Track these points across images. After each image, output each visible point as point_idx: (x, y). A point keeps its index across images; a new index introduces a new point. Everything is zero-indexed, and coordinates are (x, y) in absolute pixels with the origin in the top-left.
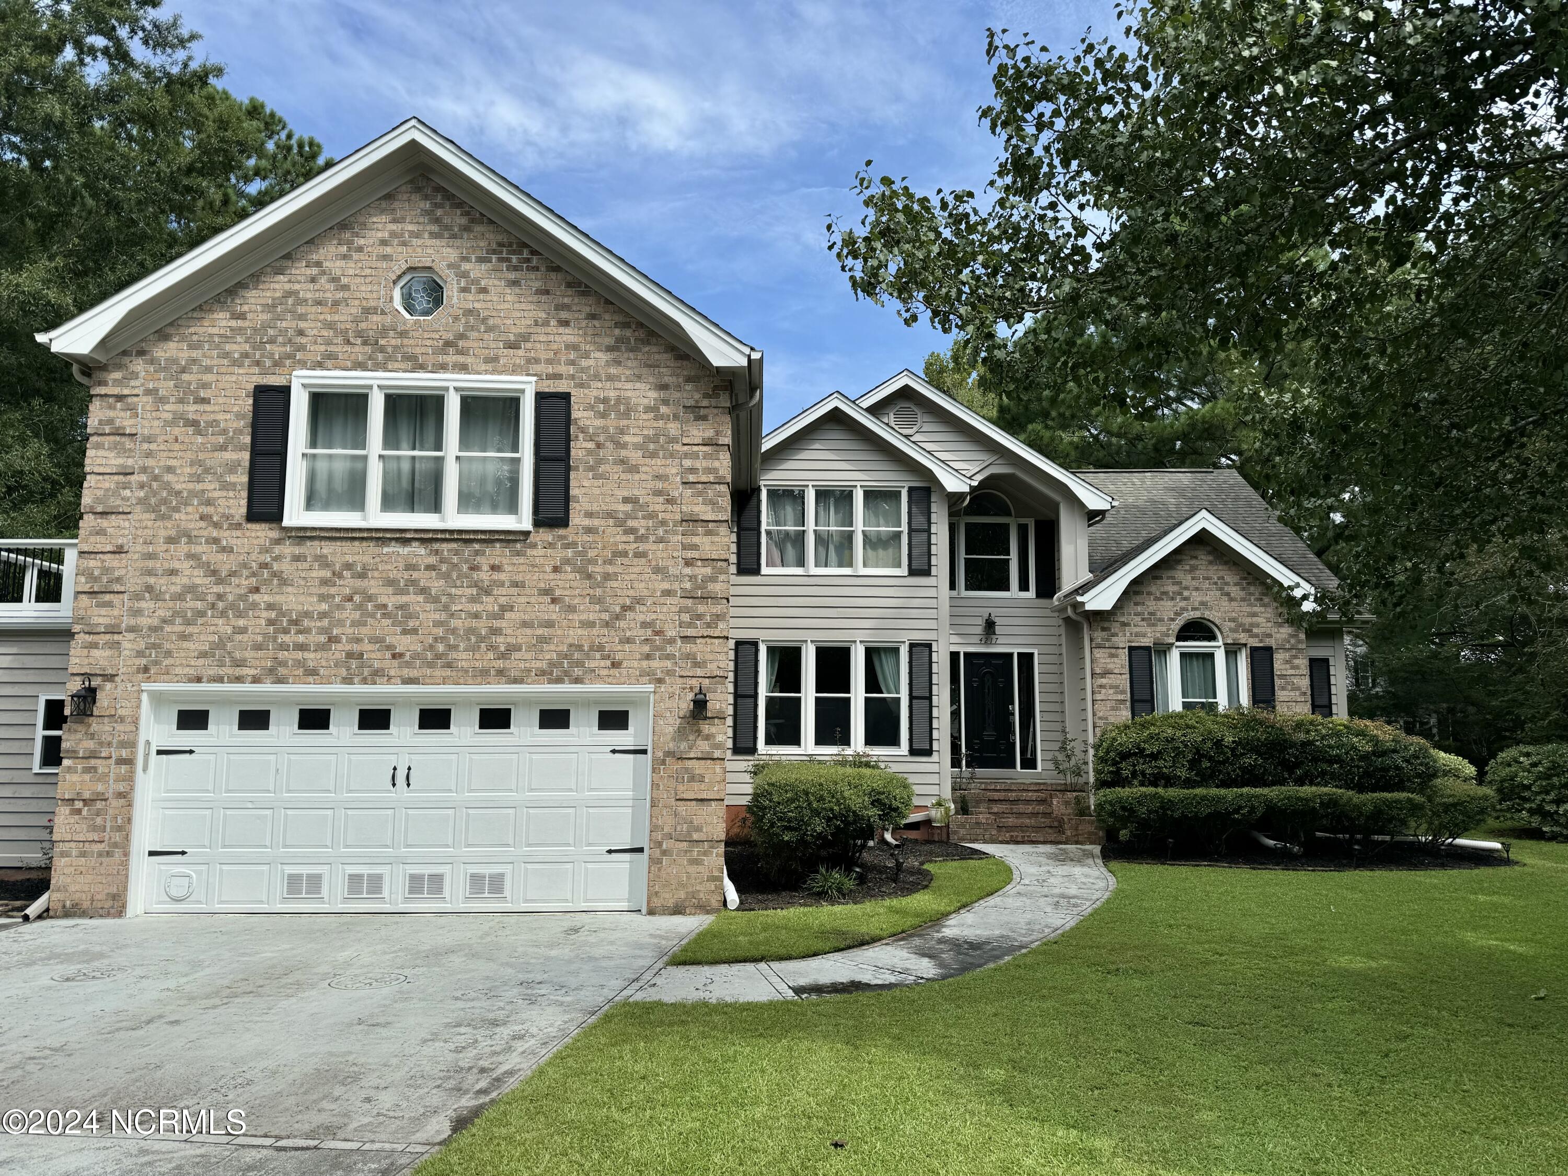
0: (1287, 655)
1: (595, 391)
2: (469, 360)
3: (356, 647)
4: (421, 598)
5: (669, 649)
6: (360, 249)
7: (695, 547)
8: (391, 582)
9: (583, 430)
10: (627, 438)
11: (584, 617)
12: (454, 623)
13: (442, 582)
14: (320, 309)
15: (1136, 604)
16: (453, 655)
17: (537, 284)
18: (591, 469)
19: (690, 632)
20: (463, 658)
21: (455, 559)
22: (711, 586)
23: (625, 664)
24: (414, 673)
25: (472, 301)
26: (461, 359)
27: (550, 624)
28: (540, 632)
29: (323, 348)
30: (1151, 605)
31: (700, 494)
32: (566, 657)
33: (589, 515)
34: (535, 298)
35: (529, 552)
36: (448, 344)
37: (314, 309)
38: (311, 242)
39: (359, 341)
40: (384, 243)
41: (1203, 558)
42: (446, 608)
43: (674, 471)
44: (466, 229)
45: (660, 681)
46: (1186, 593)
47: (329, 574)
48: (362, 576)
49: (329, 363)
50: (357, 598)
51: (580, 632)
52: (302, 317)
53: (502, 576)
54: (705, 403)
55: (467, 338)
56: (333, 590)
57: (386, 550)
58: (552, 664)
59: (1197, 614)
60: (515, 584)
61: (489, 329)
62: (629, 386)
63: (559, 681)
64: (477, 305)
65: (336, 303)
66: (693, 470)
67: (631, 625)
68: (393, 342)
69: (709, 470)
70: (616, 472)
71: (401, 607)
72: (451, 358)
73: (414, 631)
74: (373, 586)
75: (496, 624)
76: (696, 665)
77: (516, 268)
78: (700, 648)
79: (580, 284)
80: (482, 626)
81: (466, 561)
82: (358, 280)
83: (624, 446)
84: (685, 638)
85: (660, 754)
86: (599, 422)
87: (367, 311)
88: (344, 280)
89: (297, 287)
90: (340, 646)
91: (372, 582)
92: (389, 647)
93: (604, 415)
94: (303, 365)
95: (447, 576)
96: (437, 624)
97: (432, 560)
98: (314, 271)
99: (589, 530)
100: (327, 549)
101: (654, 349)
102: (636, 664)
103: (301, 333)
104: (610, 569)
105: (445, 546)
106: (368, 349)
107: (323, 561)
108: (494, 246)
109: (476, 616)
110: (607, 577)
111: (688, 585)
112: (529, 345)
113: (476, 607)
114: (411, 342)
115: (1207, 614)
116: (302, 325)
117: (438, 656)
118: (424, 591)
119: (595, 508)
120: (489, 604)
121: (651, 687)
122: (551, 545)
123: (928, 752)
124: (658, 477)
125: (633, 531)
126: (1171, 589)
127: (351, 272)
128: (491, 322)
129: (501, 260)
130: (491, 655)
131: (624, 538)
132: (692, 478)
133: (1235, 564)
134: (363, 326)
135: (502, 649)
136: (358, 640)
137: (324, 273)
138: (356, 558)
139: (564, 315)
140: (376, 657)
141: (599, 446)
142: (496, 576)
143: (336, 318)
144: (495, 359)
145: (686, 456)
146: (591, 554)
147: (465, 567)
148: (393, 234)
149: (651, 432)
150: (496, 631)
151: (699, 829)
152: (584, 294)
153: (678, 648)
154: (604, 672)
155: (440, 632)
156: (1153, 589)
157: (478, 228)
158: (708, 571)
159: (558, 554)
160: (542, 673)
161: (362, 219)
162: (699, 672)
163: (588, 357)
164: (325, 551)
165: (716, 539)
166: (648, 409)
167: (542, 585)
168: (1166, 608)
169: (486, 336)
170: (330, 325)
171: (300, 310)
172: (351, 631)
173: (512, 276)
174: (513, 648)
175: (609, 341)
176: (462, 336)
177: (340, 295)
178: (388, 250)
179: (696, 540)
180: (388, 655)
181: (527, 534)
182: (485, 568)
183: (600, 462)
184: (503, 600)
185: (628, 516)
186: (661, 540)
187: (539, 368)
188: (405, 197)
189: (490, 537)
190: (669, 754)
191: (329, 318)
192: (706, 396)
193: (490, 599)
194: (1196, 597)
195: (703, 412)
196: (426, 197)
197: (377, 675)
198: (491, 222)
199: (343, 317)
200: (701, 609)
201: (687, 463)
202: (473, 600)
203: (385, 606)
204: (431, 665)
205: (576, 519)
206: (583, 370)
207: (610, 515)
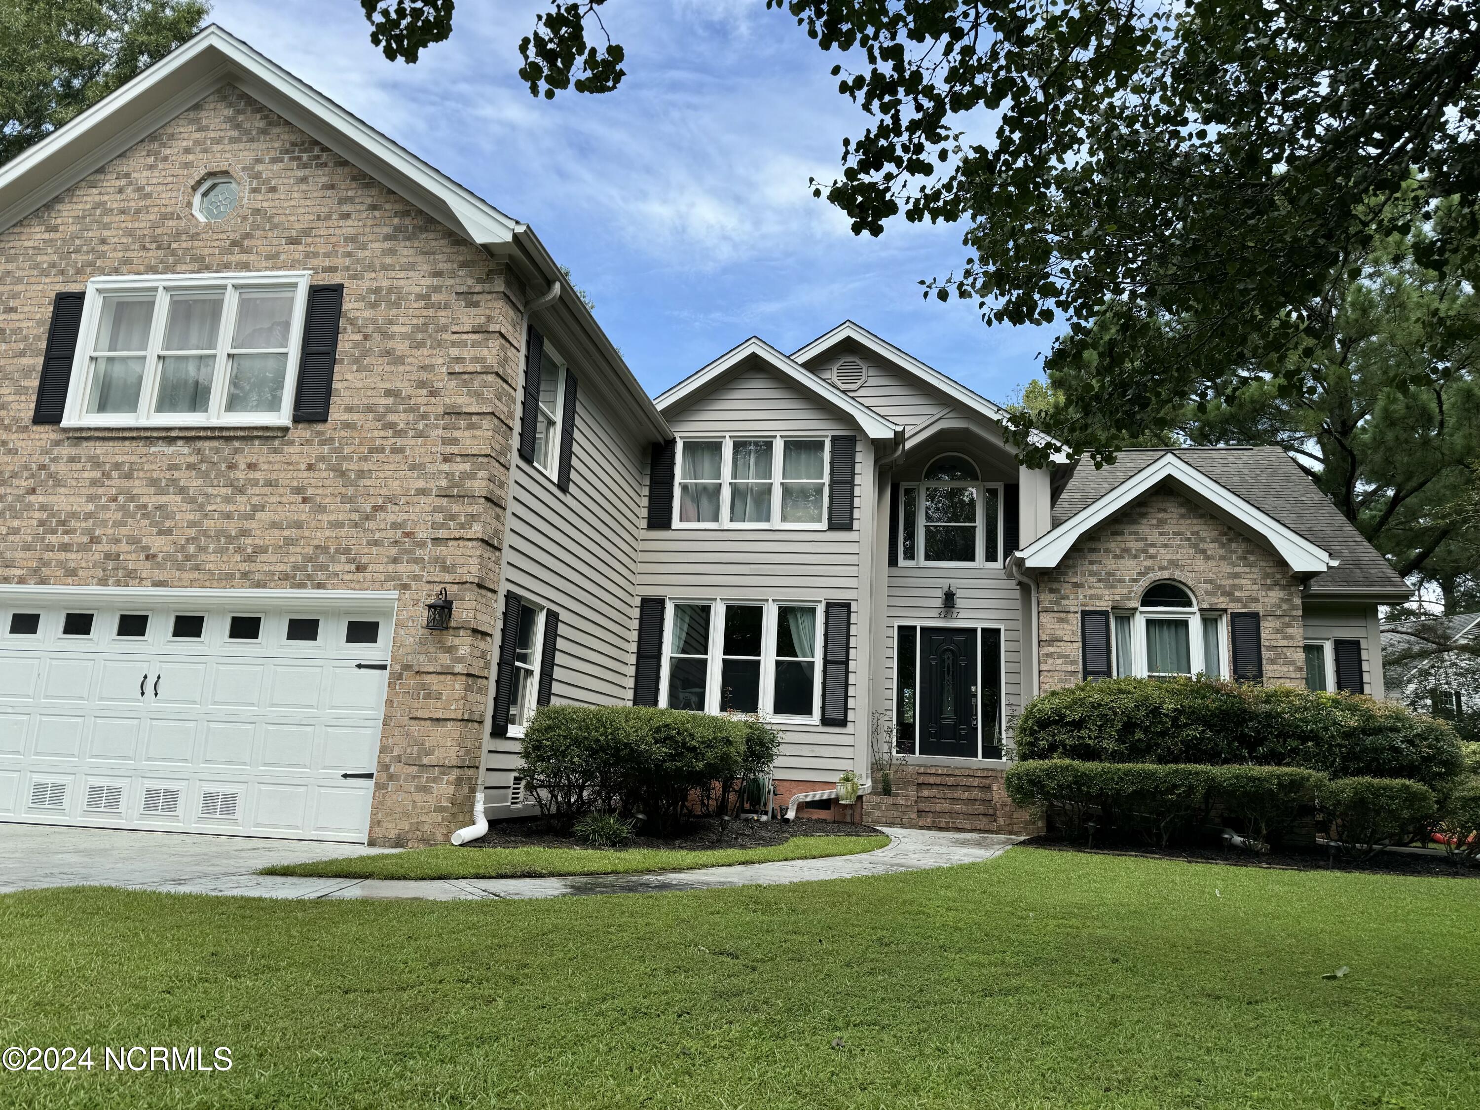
0: (1278, 623)
1: (368, 281)
2: (252, 258)
3: (114, 548)
4: (179, 498)
5: (419, 552)
6: (166, 159)
7: (455, 442)
8: (153, 482)
9: (352, 322)
10: (396, 329)
11: (333, 517)
12: (208, 523)
13: (200, 482)
14: (123, 217)
15: (1092, 563)
16: (203, 557)
17: (324, 180)
18: (356, 361)
19: (442, 533)
20: (211, 560)
21: (215, 458)
22: (468, 484)
23: (370, 569)
24: (163, 575)
25: (263, 201)
26: (244, 257)
27: (298, 525)
28: (287, 533)
29: (120, 254)
30: (1110, 564)
31: (465, 384)
32: (310, 560)
33: (349, 409)
34: (320, 194)
35: (287, 449)
36: (234, 244)
37: (117, 218)
38: (122, 155)
39: (154, 246)
40: (187, 151)
41: (1173, 511)
42: (201, 508)
43: (440, 361)
44: (264, 132)
45: (405, 587)
46: (1152, 551)
47: (99, 475)
48: (129, 476)
49: (125, 269)
50: (121, 498)
51: (327, 533)
52: (106, 226)
53: (257, 475)
54: (478, 288)
55: (252, 237)
56: (100, 491)
57: (153, 449)
58: (296, 567)
59: (1166, 575)
60: (269, 483)
61: (274, 227)
62: (402, 274)
63: (301, 585)
64: (265, 204)
65: (138, 211)
66: (459, 360)
67: (380, 526)
68: (184, 245)
69: (476, 359)
70: (378, 363)
71: (158, 508)
72: (236, 257)
73: (169, 532)
74: (138, 486)
75: (247, 524)
76: (445, 569)
77: (305, 166)
78: (450, 552)
79: (365, 175)
80: (232, 527)
81: (225, 460)
82: (160, 188)
83: (391, 337)
84: (436, 540)
85: (398, 667)
86: (368, 313)
87: (165, 217)
88: (148, 189)
89: (106, 198)
90: (100, 547)
91: (137, 482)
92: (146, 548)
93: (374, 306)
94: (102, 271)
95: (205, 476)
96: (192, 524)
97: (193, 459)
98: (123, 182)
99: (347, 425)
100: (99, 449)
101: (431, 236)
102: (381, 568)
103: (103, 241)
104: (365, 466)
105: (207, 444)
106: (161, 253)
107: (95, 462)
108: (288, 146)
109: (228, 516)
110: (361, 474)
111: (444, 483)
112: (309, 240)
113: (230, 507)
114: (201, 244)
115: (1178, 575)
116: (106, 233)
117: (188, 558)
118: (182, 491)
119: (356, 401)
120: (242, 504)
121: (395, 594)
122: (308, 442)
123: (843, 723)
124: (423, 368)
125: (391, 425)
126: (1134, 545)
127: (155, 181)
128: (276, 220)
129: (292, 159)
130: (238, 557)
131: (382, 433)
132: (457, 368)
133: (1213, 517)
134: (158, 231)
135: (249, 551)
136: (117, 541)
137: (130, 183)
138: (125, 458)
139: (346, 208)
140: (132, 559)
141: (366, 337)
142: (252, 475)
143: (136, 225)
144: (276, 256)
145: (454, 344)
146: (347, 450)
147: (224, 466)
148: (197, 142)
149: (421, 321)
150: (244, 532)
151: (430, 752)
152: (368, 186)
153: (426, 552)
154: (348, 577)
155: (192, 532)
156: (1112, 545)
157: (275, 130)
158: (467, 467)
159: (314, 451)
160: (286, 576)
161: (170, 130)
162: (447, 577)
163: (364, 248)
164: (98, 452)
165: (478, 433)
166: (420, 297)
167: (295, 484)
168: (1128, 568)
169: (270, 234)
170: (129, 233)
171: (106, 219)
172: (110, 531)
173: (300, 174)
174: (260, 550)
175: (387, 230)
176: (248, 236)
177: (142, 203)
178: (191, 157)
179: (456, 434)
180: (142, 557)
181: (286, 430)
182: (243, 466)
183: (365, 354)
184: (255, 500)
185: (389, 410)
186: (420, 435)
187: (315, 262)
188: (212, 106)
189: (249, 434)
190: (407, 667)
191: (130, 225)
192: (480, 281)
193: (244, 499)
194: (1165, 556)
195: (476, 298)
196: (230, 105)
197: (129, 577)
198: (287, 123)
199: (142, 225)
200: (455, 508)
201: (454, 352)
202: (227, 499)
203: (145, 506)
204: (180, 567)
205: (336, 414)
206: (358, 262)
207: (370, 409)
